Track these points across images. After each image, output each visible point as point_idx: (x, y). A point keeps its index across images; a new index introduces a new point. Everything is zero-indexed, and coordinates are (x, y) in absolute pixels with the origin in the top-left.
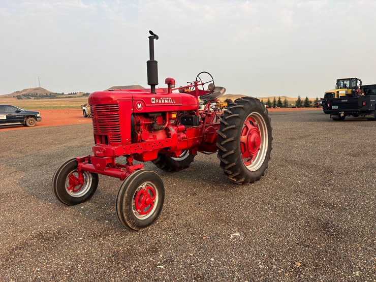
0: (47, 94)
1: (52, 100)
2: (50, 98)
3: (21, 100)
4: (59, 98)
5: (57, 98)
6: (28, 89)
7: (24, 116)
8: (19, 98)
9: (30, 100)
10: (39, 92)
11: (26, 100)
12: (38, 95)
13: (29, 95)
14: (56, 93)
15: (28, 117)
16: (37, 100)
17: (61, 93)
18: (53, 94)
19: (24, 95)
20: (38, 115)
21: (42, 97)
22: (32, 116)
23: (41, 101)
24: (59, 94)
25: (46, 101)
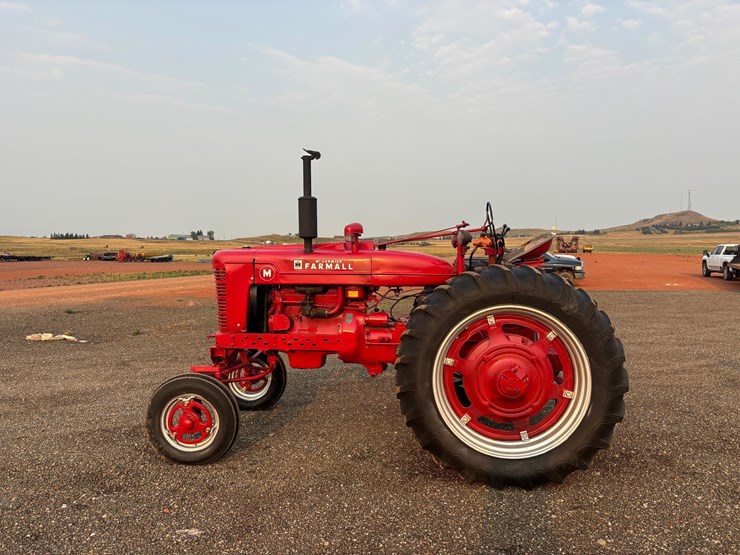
0: (701, 223)
1: (711, 235)
2: (708, 232)
3: (648, 236)
4: (728, 231)
5: (723, 231)
6: (663, 215)
7: (554, 267)
8: (646, 231)
9: (666, 235)
10: (685, 220)
11: (659, 236)
12: (684, 225)
13: (665, 227)
14: (722, 222)
15: (561, 269)
16: (678, 236)
17: (732, 220)
18: (716, 222)
19: (656, 227)
20: (578, 268)
21: (691, 229)
22: (569, 269)
23: (686, 239)
24: (728, 223)
25: (698, 238)
